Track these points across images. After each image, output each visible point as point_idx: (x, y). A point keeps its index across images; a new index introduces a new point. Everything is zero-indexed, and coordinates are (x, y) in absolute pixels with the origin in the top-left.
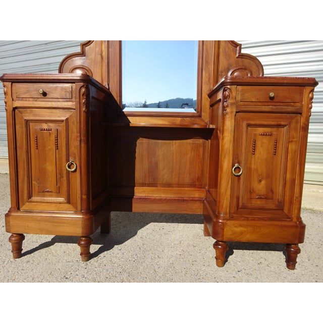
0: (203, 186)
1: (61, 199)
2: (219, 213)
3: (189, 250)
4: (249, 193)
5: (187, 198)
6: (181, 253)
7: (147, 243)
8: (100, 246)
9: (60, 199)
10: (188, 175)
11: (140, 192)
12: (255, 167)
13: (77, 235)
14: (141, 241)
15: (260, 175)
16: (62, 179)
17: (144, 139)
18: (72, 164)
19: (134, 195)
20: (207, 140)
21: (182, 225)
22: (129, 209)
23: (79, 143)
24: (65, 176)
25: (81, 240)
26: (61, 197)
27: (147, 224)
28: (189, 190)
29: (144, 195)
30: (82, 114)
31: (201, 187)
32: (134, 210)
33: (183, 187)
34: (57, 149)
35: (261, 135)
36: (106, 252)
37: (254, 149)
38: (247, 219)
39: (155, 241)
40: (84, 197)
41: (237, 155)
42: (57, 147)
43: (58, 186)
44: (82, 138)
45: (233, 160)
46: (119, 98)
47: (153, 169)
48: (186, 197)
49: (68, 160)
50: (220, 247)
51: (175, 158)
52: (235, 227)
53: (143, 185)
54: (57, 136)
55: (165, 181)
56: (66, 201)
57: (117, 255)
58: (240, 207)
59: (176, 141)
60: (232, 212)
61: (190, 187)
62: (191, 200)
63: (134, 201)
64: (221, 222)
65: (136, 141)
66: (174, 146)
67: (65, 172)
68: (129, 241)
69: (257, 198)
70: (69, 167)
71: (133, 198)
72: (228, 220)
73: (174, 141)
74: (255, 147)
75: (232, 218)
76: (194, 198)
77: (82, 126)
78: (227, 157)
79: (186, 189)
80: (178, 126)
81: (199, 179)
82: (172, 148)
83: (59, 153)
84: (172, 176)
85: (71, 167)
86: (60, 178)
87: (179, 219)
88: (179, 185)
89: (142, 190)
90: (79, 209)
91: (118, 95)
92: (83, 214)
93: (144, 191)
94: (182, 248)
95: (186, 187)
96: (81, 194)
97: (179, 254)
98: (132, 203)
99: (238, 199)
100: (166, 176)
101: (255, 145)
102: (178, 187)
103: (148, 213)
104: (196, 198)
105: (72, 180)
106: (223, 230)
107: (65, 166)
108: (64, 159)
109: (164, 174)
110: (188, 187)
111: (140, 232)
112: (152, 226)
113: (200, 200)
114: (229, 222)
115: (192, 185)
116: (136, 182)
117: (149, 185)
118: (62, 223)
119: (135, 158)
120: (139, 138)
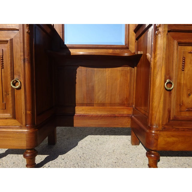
0: (130, 105)
1: (8, 115)
2: (152, 125)
3: (122, 158)
4: (179, 106)
5: (118, 115)
6: (116, 161)
7: (86, 152)
8: (46, 156)
9: (6, 114)
10: (118, 96)
11: (79, 111)
12: (185, 82)
13: (22, 148)
14: (81, 151)
15: (188, 90)
16: (7, 96)
17: (83, 67)
18: (17, 82)
19: (75, 113)
20: (134, 68)
21: (112, 137)
22: (71, 124)
23: (23, 62)
24: (10, 93)
25: (27, 153)
26: (6, 113)
27: (86, 136)
28: (119, 108)
29: (83, 113)
30: (26, 34)
31: (128, 105)
32: (75, 125)
33: (114, 106)
34: (3, 68)
35: (190, 53)
36: (51, 162)
37: (184, 66)
38: (178, 130)
39: (93, 151)
40: (29, 112)
41: (169, 71)
42: (3, 66)
43: (4, 103)
44: (26, 57)
45: (165, 76)
46: (61, 33)
47: (91, 91)
48: (117, 113)
49: (12, 78)
50: (153, 155)
51: (107, 82)
52: (168, 137)
53: (82, 105)
54: (3, 55)
55: (100, 101)
56: (11, 117)
57: (60, 165)
58: (171, 119)
59: (109, 69)
60: (164, 123)
61: (120, 106)
62: (122, 116)
63: (75, 117)
64: (153, 133)
65: (77, 69)
66: (107, 73)
67: (10, 89)
68: (71, 151)
69: (187, 111)
70: (14, 84)
71: (74, 115)
72: (160, 131)
73: (107, 69)
74: (184, 64)
75: (164, 129)
76: (124, 114)
77: (26, 46)
78: (159, 73)
79: (117, 107)
80: (111, 55)
81: (127, 99)
82: (105, 74)
83: (4, 72)
84: (106, 97)
85: (16, 84)
86: (6, 95)
87: (110, 132)
88: (111, 104)
89: (81, 109)
90: (24, 123)
91: (61, 31)
92: (27, 128)
93: (83, 110)
94: (116, 157)
95: (117, 106)
96: (26, 110)
97: (114, 161)
98: (73, 120)
99: (169, 111)
100: (101, 97)
101: (184, 62)
102: (111, 106)
103: (87, 127)
104: (126, 114)
105: (17, 97)
106: (157, 140)
107: (10, 84)
108: (9, 77)
109: (99, 96)
110: (118, 106)
111: (80, 143)
112: (89, 138)
113: (128, 116)
114: (161, 133)
115: (122, 104)
116: (76, 103)
117: (87, 105)
118: (7, 137)
119: (76, 83)
120: (78, 67)
